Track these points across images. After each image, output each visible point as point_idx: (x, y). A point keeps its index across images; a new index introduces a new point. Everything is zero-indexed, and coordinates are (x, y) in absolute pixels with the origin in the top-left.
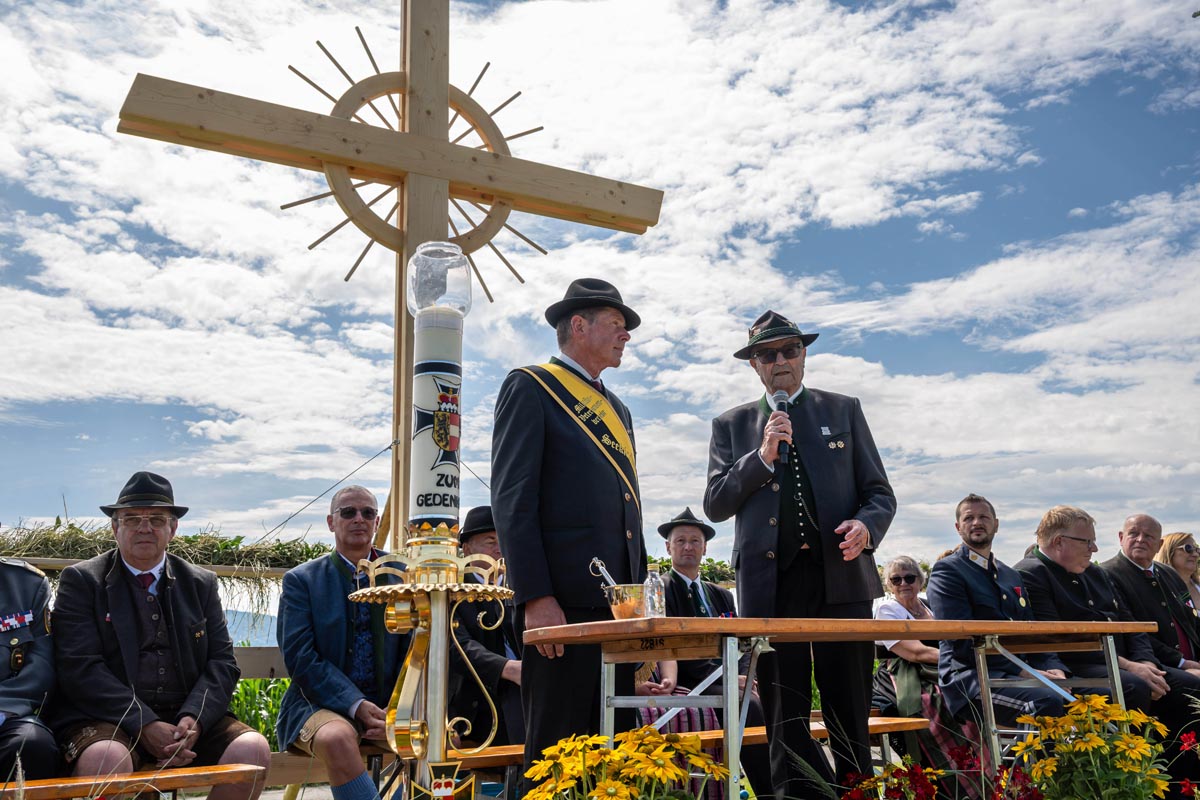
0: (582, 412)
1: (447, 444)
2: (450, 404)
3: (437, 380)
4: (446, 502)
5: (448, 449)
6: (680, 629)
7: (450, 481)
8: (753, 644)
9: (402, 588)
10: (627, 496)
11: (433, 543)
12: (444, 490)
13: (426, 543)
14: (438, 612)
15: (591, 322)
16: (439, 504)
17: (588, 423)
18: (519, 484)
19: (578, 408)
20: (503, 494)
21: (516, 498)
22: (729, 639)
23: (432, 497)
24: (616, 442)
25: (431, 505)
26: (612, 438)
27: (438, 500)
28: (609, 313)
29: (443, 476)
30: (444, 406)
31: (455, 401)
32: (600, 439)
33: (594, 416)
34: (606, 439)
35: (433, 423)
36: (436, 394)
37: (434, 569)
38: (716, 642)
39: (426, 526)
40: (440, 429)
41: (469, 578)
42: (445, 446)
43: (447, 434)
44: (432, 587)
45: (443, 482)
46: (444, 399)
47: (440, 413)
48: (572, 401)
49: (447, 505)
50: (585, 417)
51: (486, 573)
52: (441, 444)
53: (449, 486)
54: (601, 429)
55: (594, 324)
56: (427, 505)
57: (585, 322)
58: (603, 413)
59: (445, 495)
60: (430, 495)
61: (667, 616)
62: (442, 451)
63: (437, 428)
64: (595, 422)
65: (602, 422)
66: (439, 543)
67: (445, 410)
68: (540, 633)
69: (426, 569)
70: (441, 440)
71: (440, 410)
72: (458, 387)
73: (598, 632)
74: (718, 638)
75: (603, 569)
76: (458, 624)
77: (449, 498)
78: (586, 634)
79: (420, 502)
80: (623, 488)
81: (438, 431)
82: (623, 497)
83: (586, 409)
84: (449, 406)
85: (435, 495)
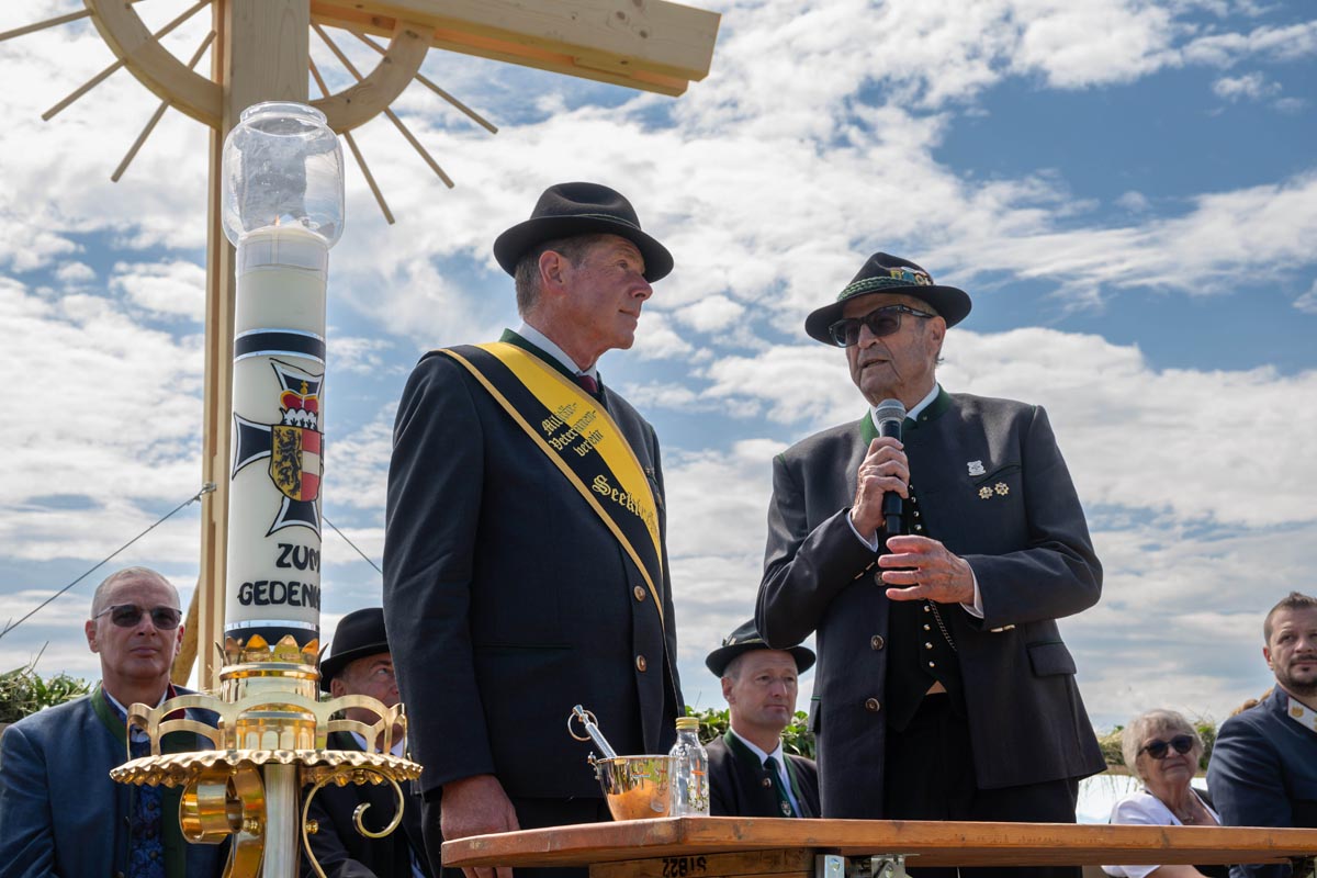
0: (557, 434)
1: (296, 488)
2: (302, 412)
3: (278, 366)
4: (294, 598)
5: (298, 497)
6: (735, 839)
7: (301, 558)
8: (874, 869)
9: (209, 758)
10: (639, 592)
11: (269, 674)
12: (289, 575)
13: (256, 673)
14: (280, 805)
15: (576, 262)
16: (282, 601)
17: (567, 454)
18: (431, 568)
19: (547, 426)
20: (403, 587)
21: (426, 592)
22: (828, 859)
23: (267, 587)
24: (621, 490)
25: (266, 602)
26: (613, 482)
27: (279, 593)
28: (610, 246)
29: (288, 547)
30: (291, 415)
31: (311, 407)
32: (589, 484)
33: (580, 440)
34: (600, 484)
35: (271, 448)
36: (274, 394)
37: (271, 722)
38: (804, 865)
39: (256, 641)
40: (285, 459)
41: (338, 741)
42: (293, 491)
43: (296, 468)
44: (266, 755)
45: (289, 559)
46: (291, 403)
47: (284, 430)
48: (537, 412)
49: (296, 603)
50: (560, 442)
51: (370, 732)
52: (286, 488)
53: (301, 566)
54: (592, 466)
55: (582, 267)
56: (260, 602)
57: (564, 263)
58: (598, 436)
59: (292, 584)
60: (265, 583)
61: (711, 815)
62: (287, 501)
63: (278, 457)
64: (581, 451)
65: (593, 454)
66: (281, 674)
67: (294, 423)
68: (472, 846)
69: (255, 722)
70: (286, 480)
71: (283, 423)
72: (319, 380)
73: (581, 843)
74: (808, 855)
75: (592, 728)
76: (316, 828)
77: (299, 589)
78: (558, 847)
79: (246, 597)
80: (629, 576)
81: (280, 464)
82: (630, 594)
83: (565, 428)
84: (301, 415)
85: (273, 584)
